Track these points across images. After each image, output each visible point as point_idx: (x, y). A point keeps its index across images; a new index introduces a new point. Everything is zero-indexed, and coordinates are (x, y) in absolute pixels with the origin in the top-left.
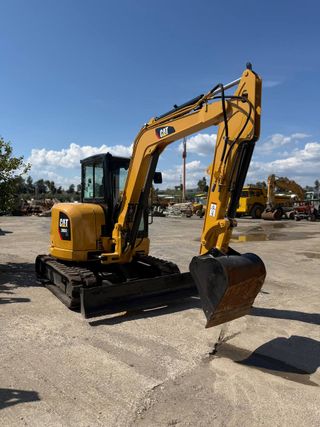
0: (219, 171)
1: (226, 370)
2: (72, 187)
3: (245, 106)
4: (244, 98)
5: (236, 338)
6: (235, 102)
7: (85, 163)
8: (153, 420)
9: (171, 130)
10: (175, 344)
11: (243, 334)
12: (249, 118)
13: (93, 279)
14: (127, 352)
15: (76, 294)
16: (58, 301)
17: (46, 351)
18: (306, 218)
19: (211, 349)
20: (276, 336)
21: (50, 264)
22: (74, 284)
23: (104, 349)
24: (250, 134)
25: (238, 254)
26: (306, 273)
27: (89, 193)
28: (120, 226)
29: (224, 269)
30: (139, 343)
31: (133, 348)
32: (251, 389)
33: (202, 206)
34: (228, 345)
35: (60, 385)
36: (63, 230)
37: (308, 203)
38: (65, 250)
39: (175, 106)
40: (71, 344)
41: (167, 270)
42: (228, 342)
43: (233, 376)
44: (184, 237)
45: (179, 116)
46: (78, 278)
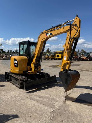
0: (68, 46)
1: (71, 104)
2: (9, 51)
3: (76, 28)
4: (76, 25)
5: (70, 95)
6: (73, 26)
7: (20, 44)
8: (56, 121)
9: (51, 34)
10: (54, 97)
11: (72, 93)
12: (77, 31)
13: (26, 79)
14: (41, 101)
15: (22, 84)
16: (14, 86)
17: (16, 102)
18: (77, 60)
19: (65, 98)
20: (81, 93)
21: (11, 75)
22: (21, 81)
23: (34, 100)
24: (78, 36)
25: (72, 71)
26: (83, 75)
27: (22, 53)
28: (33, 63)
29: (71, 75)
30: (44, 97)
31: (42, 99)
32: (80, 109)
33: (49, 57)
34: (69, 97)
35: (24, 112)
36: (15, 64)
37: (77, 56)
38: (16, 70)
39: (52, 27)
40: (23, 99)
41: (47, 75)
42: (68, 96)
43: (74, 106)
44: (46, 66)
45: (54, 30)
46: (22, 79)
